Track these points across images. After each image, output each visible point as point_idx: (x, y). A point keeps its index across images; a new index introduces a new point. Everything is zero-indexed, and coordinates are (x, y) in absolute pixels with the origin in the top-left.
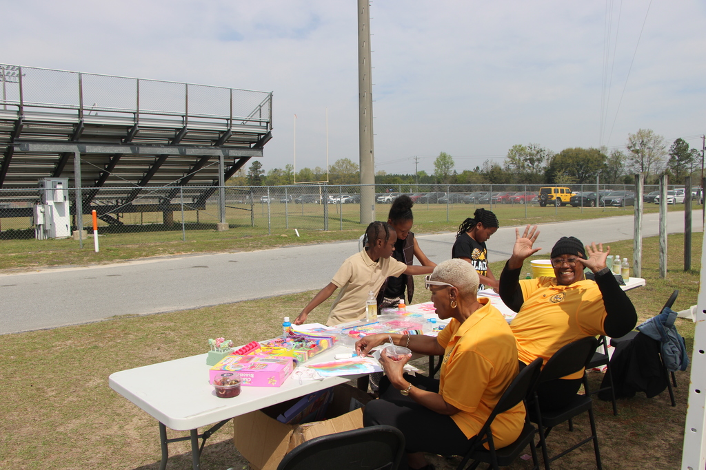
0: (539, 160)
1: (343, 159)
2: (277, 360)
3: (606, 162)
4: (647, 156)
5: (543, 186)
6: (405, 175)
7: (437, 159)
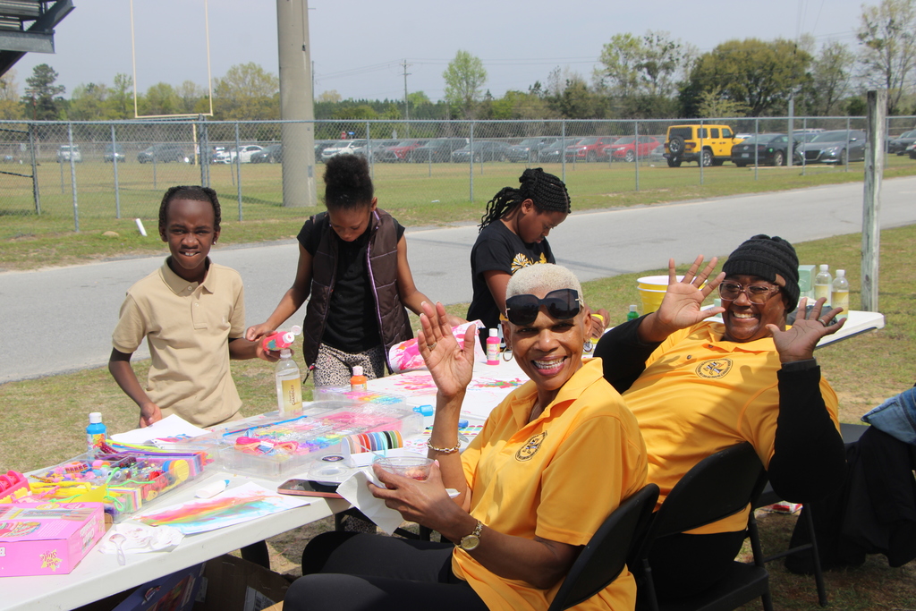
0: (668, 68)
1: (246, 63)
2: (66, 511)
3: (810, 70)
4: (900, 54)
5: (675, 123)
6: (382, 101)
7: (451, 66)
